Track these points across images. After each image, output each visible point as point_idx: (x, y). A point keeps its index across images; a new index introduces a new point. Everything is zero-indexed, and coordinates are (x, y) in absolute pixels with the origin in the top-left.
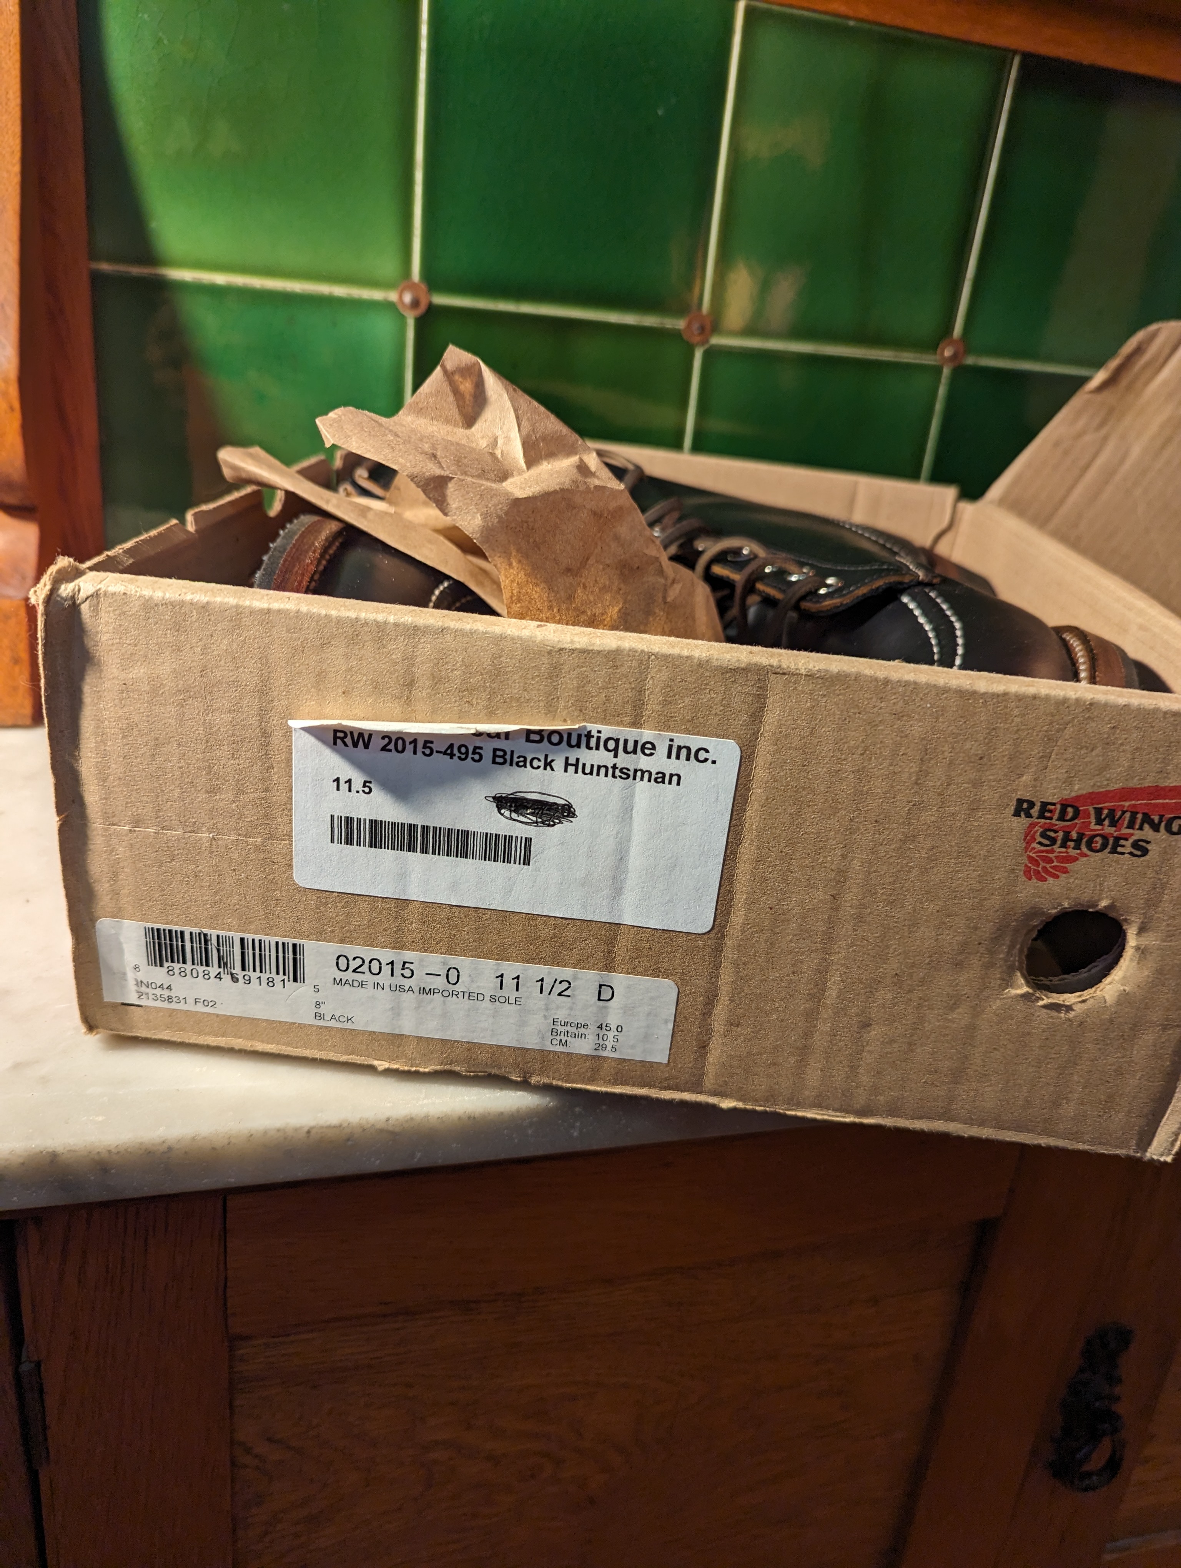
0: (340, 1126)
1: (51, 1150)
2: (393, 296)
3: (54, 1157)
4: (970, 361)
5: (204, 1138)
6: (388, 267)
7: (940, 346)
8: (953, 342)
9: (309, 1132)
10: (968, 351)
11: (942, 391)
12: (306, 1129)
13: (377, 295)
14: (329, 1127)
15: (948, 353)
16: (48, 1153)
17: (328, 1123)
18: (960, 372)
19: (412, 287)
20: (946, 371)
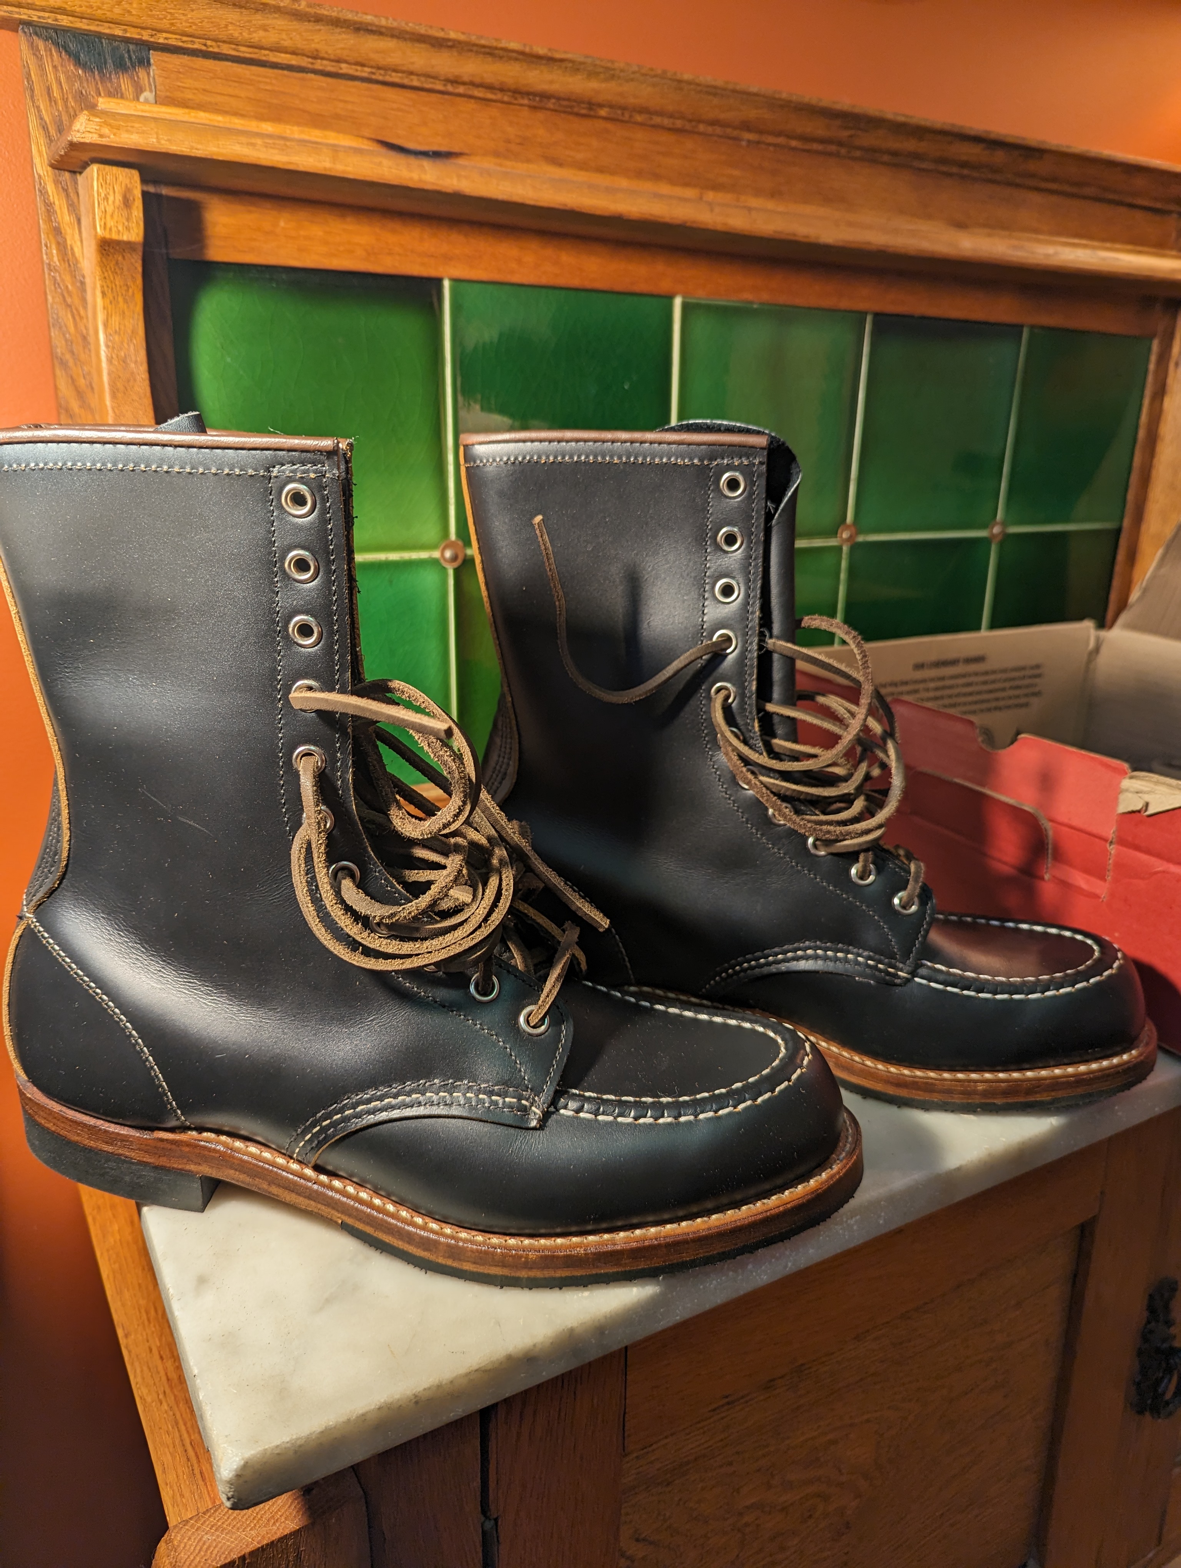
2: (436, 554)
4: (861, 539)
6: (431, 532)
7: (840, 531)
8: (848, 527)
10: (859, 532)
11: (844, 564)
13: (424, 555)
15: (845, 535)
18: (855, 547)
19: (450, 545)
20: (845, 549)
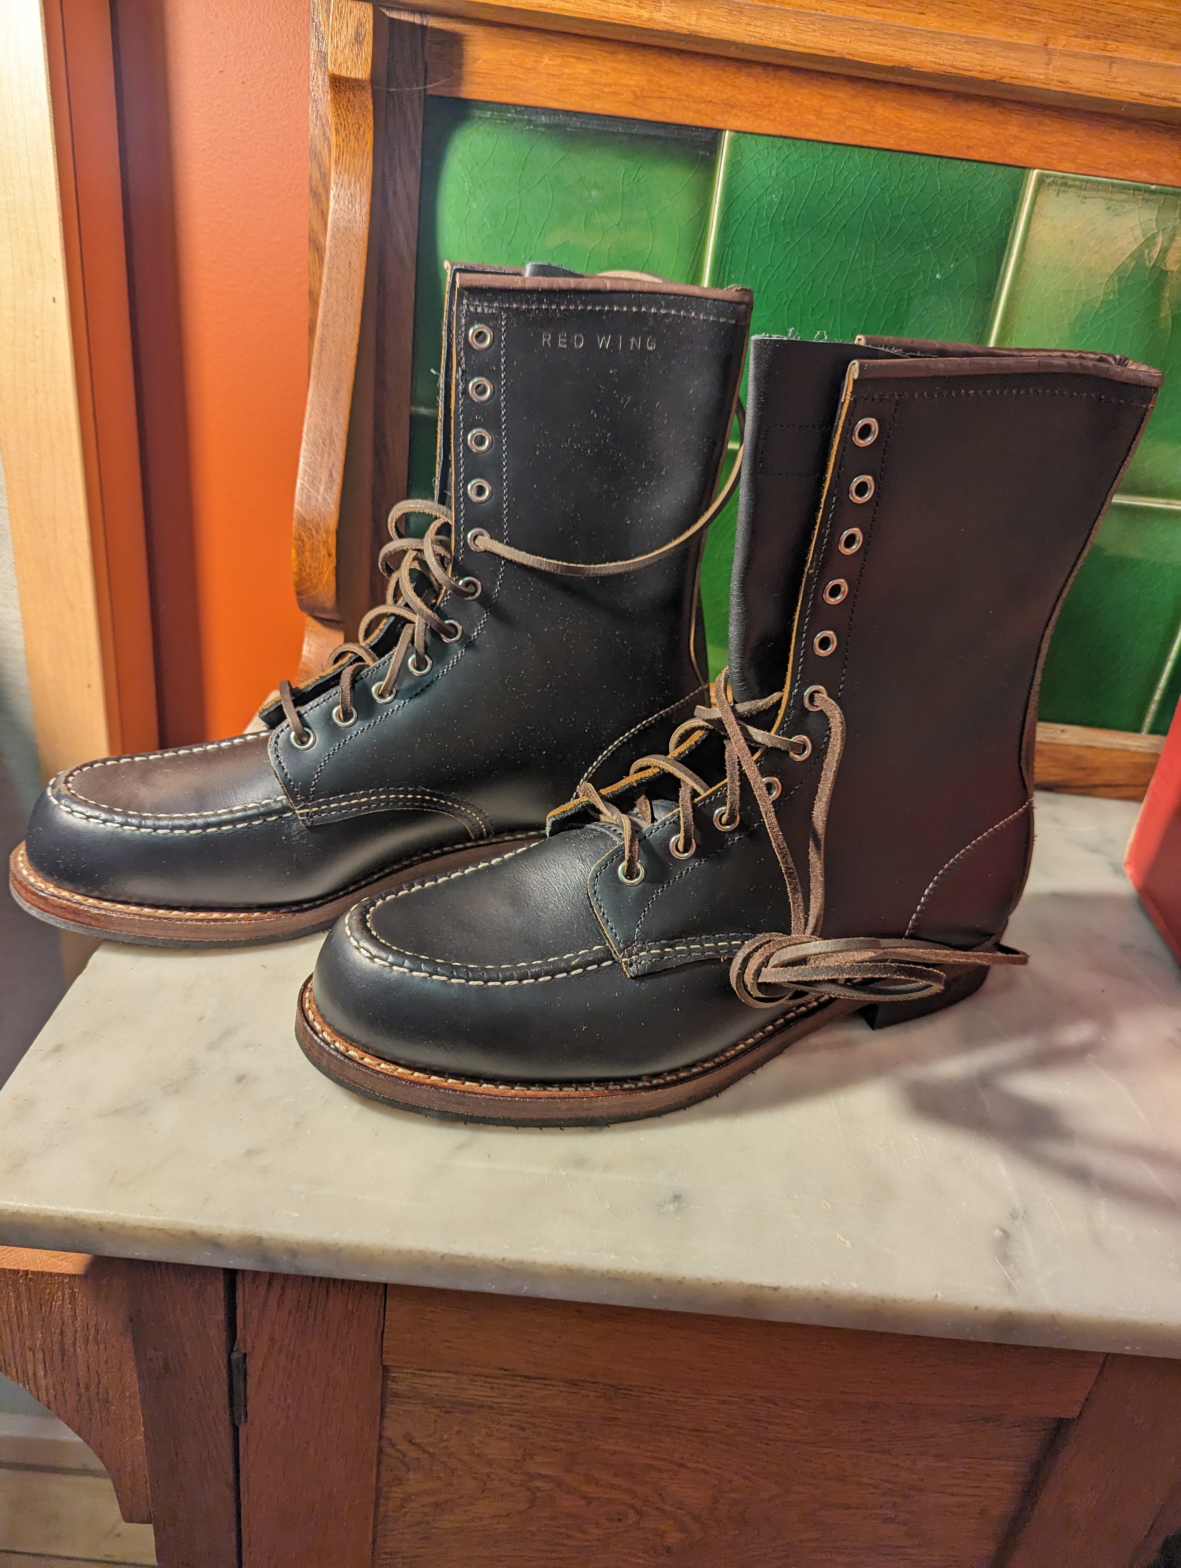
0: (467, 1257)
1: (258, 1235)
3: (260, 1240)
5: (365, 1247)
9: (442, 1257)
12: (440, 1255)
14: (459, 1256)
16: (256, 1237)
17: (457, 1254)
